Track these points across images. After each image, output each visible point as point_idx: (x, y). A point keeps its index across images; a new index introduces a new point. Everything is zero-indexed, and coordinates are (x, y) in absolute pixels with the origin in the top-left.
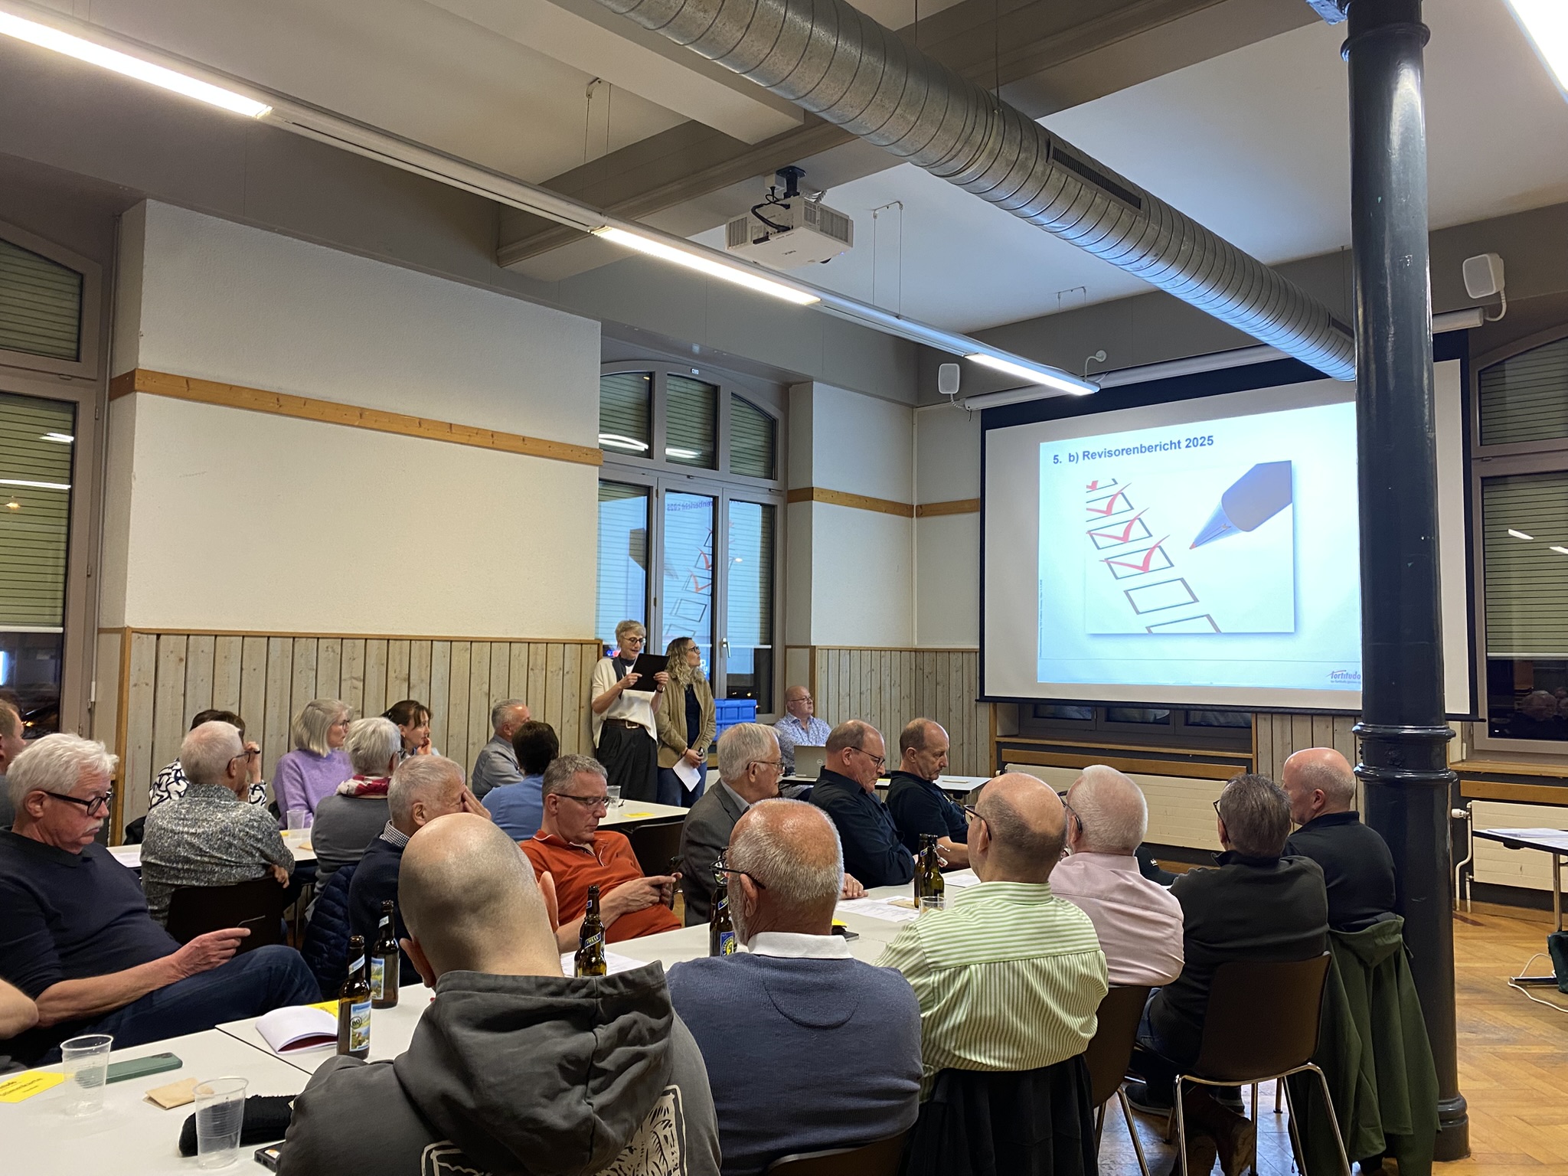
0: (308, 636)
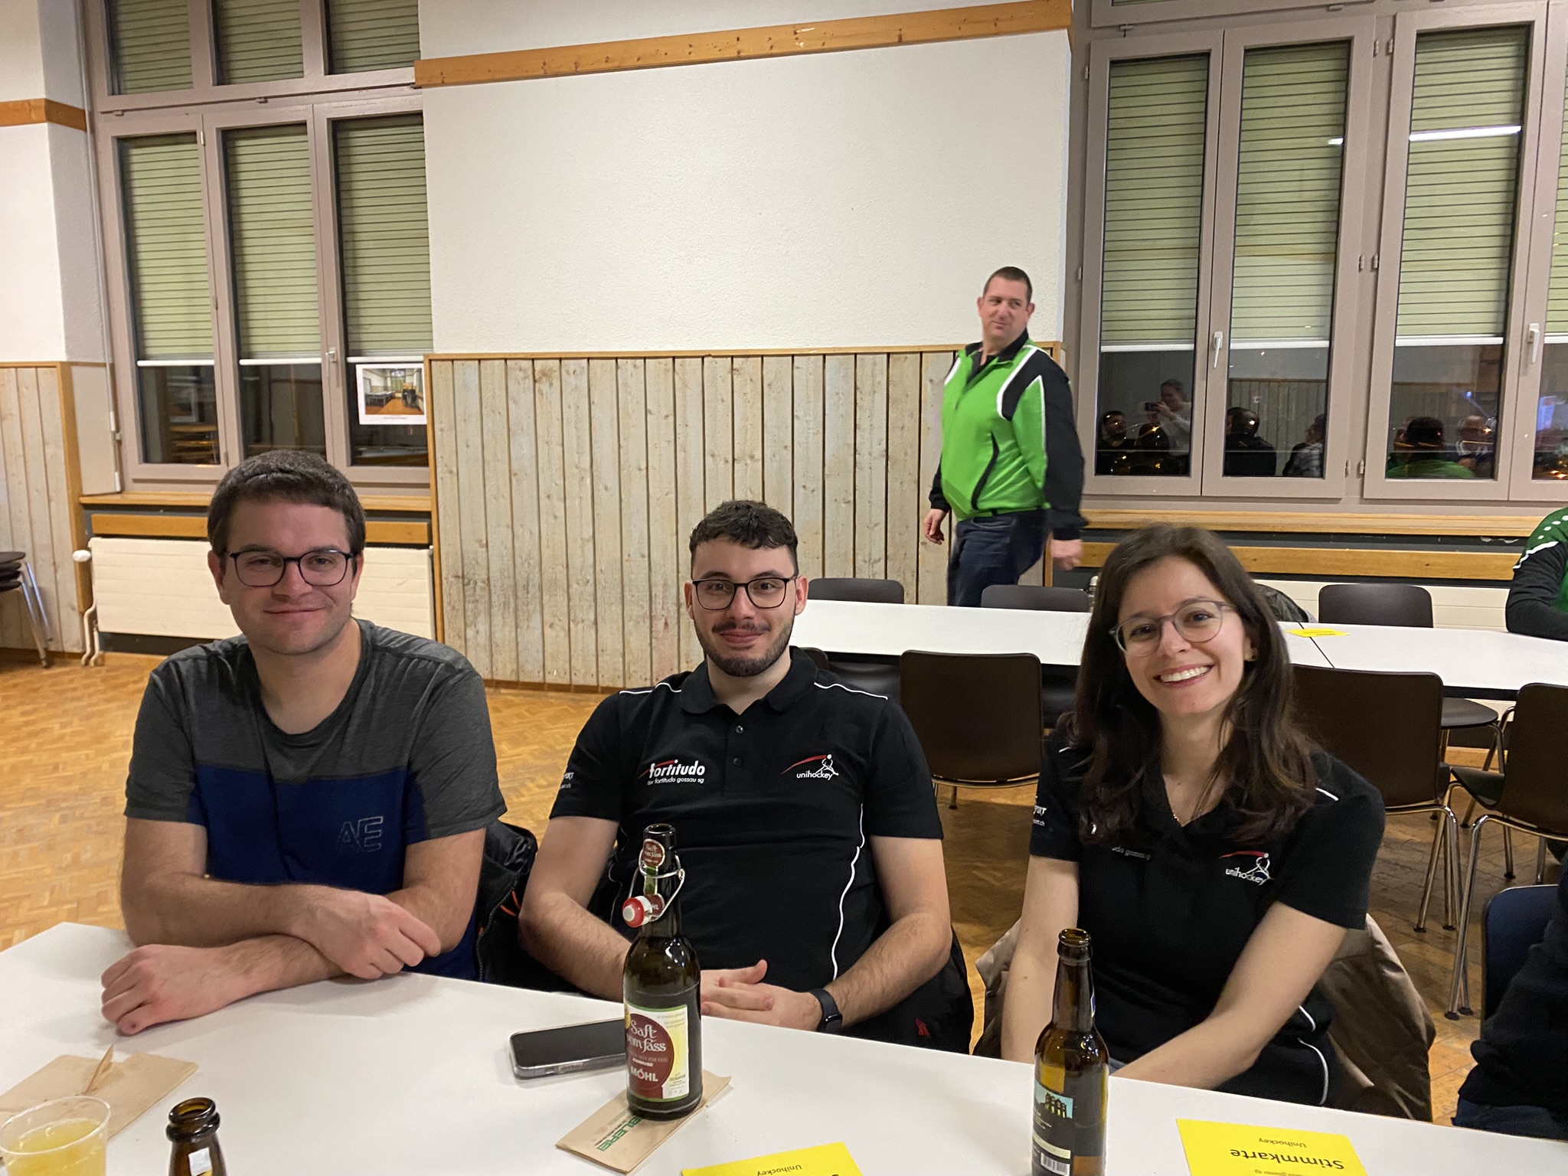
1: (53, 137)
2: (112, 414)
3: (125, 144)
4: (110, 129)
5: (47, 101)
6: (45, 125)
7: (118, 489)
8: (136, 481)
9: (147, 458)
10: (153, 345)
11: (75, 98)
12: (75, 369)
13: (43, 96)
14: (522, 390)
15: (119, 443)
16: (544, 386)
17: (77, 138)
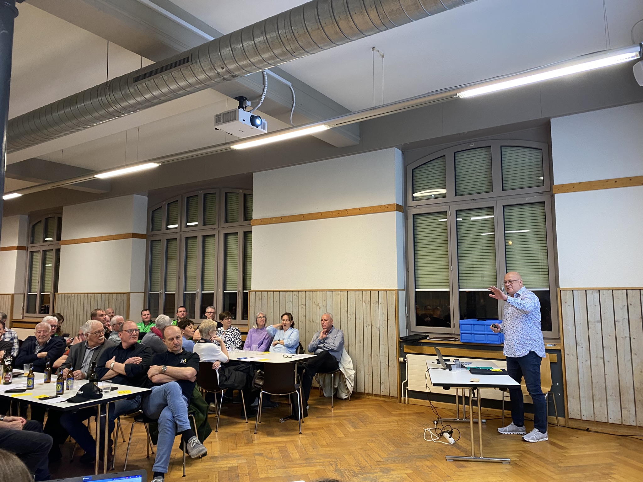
0: (289, 291)
1: (18, 252)
2: (22, 304)
3: (32, 253)
4: (30, 250)
5: (17, 246)
6: (17, 250)
7: (21, 318)
8: (25, 317)
9: (27, 312)
10: (33, 290)
11: (24, 244)
12: (15, 295)
13: (17, 245)
14: (66, 299)
15: (24, 309)
16: (69, 299)
17: (25, 251)
